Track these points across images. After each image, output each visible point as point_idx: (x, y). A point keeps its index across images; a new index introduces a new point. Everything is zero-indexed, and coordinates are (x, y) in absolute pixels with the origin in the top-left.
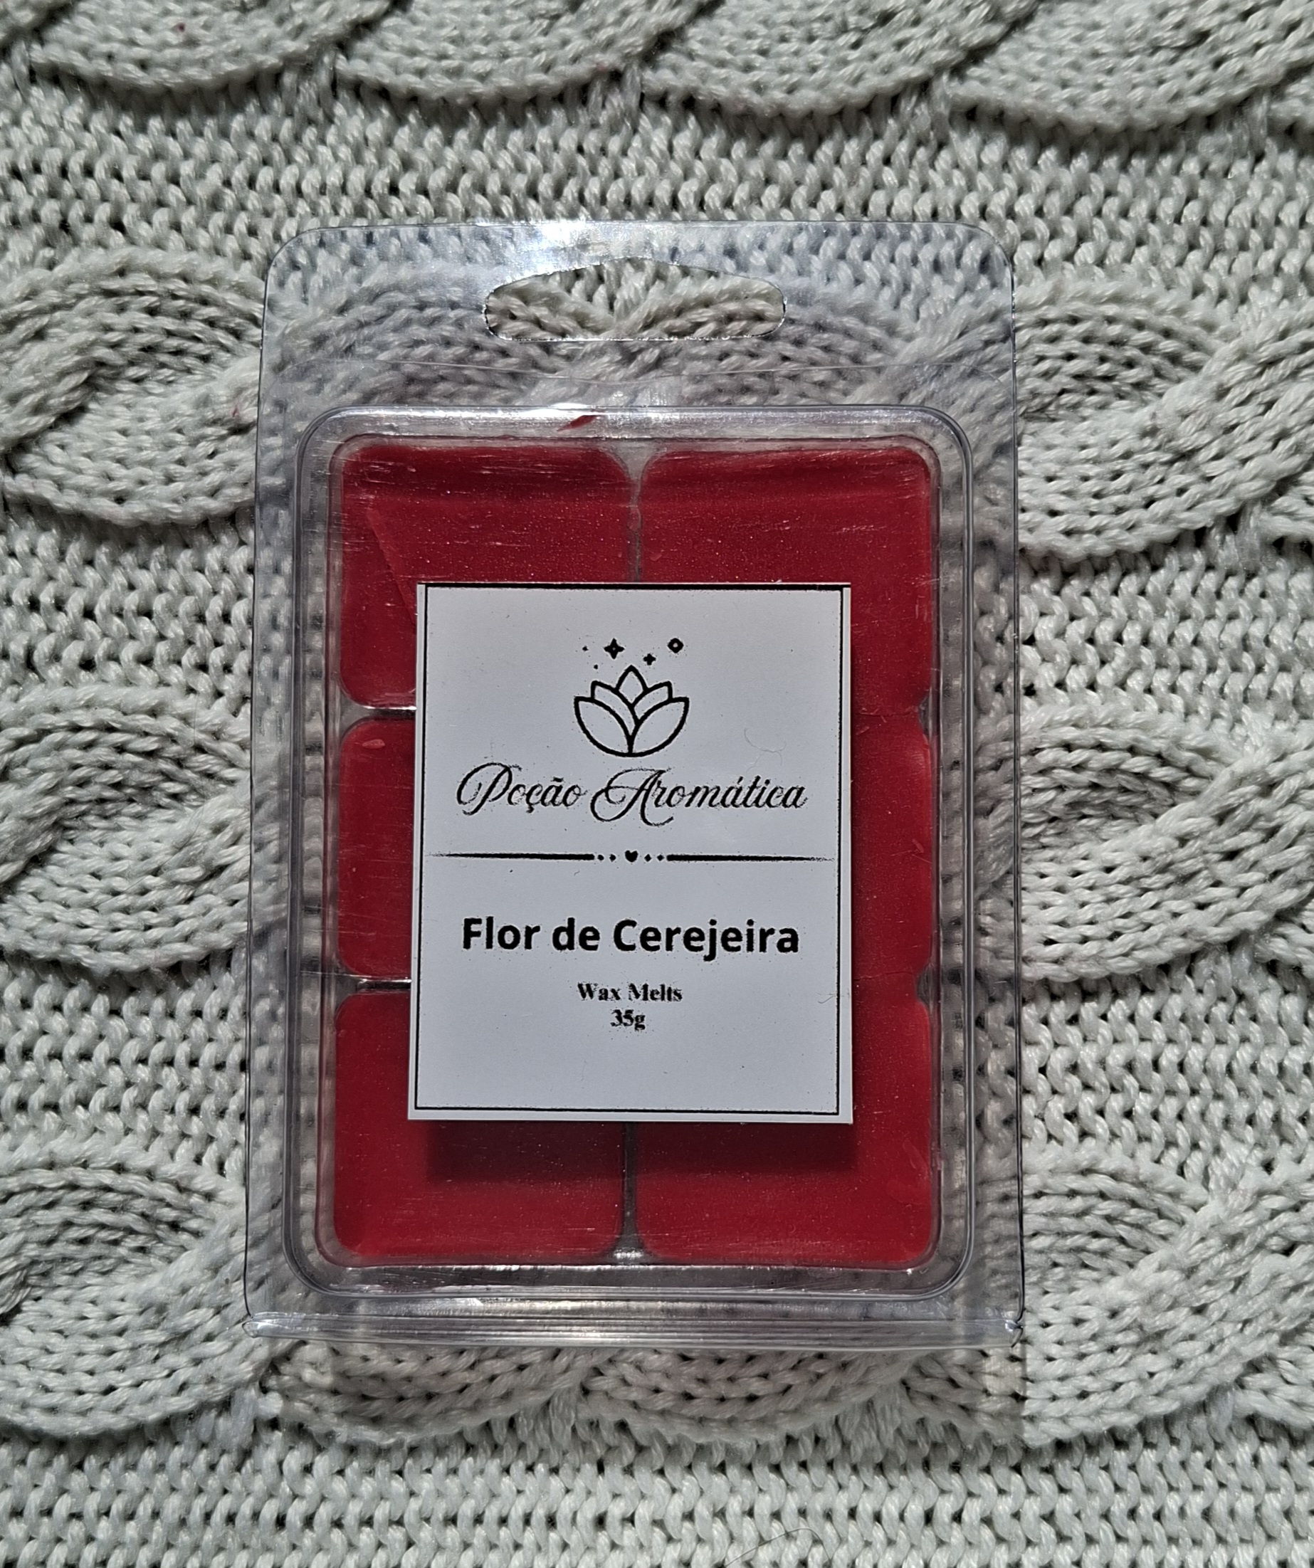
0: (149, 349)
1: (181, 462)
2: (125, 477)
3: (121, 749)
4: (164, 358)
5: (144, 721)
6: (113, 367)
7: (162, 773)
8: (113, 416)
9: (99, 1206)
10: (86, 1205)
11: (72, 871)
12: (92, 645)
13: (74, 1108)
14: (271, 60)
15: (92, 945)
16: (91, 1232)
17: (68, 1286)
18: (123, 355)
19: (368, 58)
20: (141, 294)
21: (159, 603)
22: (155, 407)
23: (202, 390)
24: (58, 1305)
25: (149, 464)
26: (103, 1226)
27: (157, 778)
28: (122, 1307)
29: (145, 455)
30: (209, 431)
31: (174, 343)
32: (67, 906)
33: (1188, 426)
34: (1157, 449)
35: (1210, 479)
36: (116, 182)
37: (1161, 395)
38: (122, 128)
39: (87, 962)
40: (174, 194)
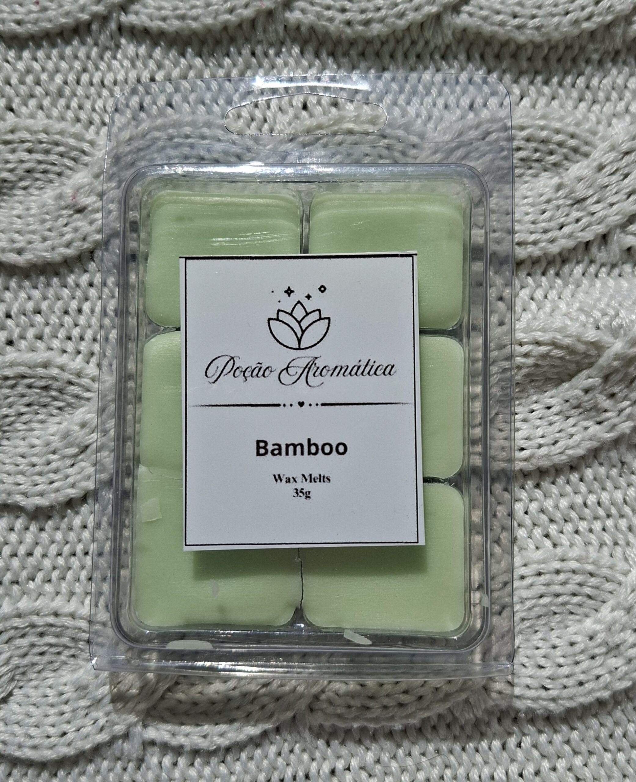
0: (29, 171)
1: (50, 230)
2: (22, 241)
3: (30, 387)
4: (38, 175)
5: (41, 371)
6: (11, 182)
7: (52, 397)
8: (13, 209)
9: (48, 635)
10: (42, 635)
11: (10, 455)
12: (11, 331)
13: (28, 583)
14: (85, 17)
15: (25, 494)
16: (46, 648)
17: (36, 679)
18: (16, 175)
19: (137, 13)
20: (23, 142)
21: (44, 306)
22: (34, 202)
23: (58, 191)
24: (32, 690)
25: (33, 232)
26: (51, 645)
27: (50, 399)
28: (66, 689)
29: (31, 228)
30: (64, 212)
31: (43, 166)
32: (9, 474)
33: (580, 186)
34: (565, 198)
35: (593, 214)
36: (8, 87)
37: (567, 170)
38: (9, 59)
39: (23, 503)
40: (38, 90)
